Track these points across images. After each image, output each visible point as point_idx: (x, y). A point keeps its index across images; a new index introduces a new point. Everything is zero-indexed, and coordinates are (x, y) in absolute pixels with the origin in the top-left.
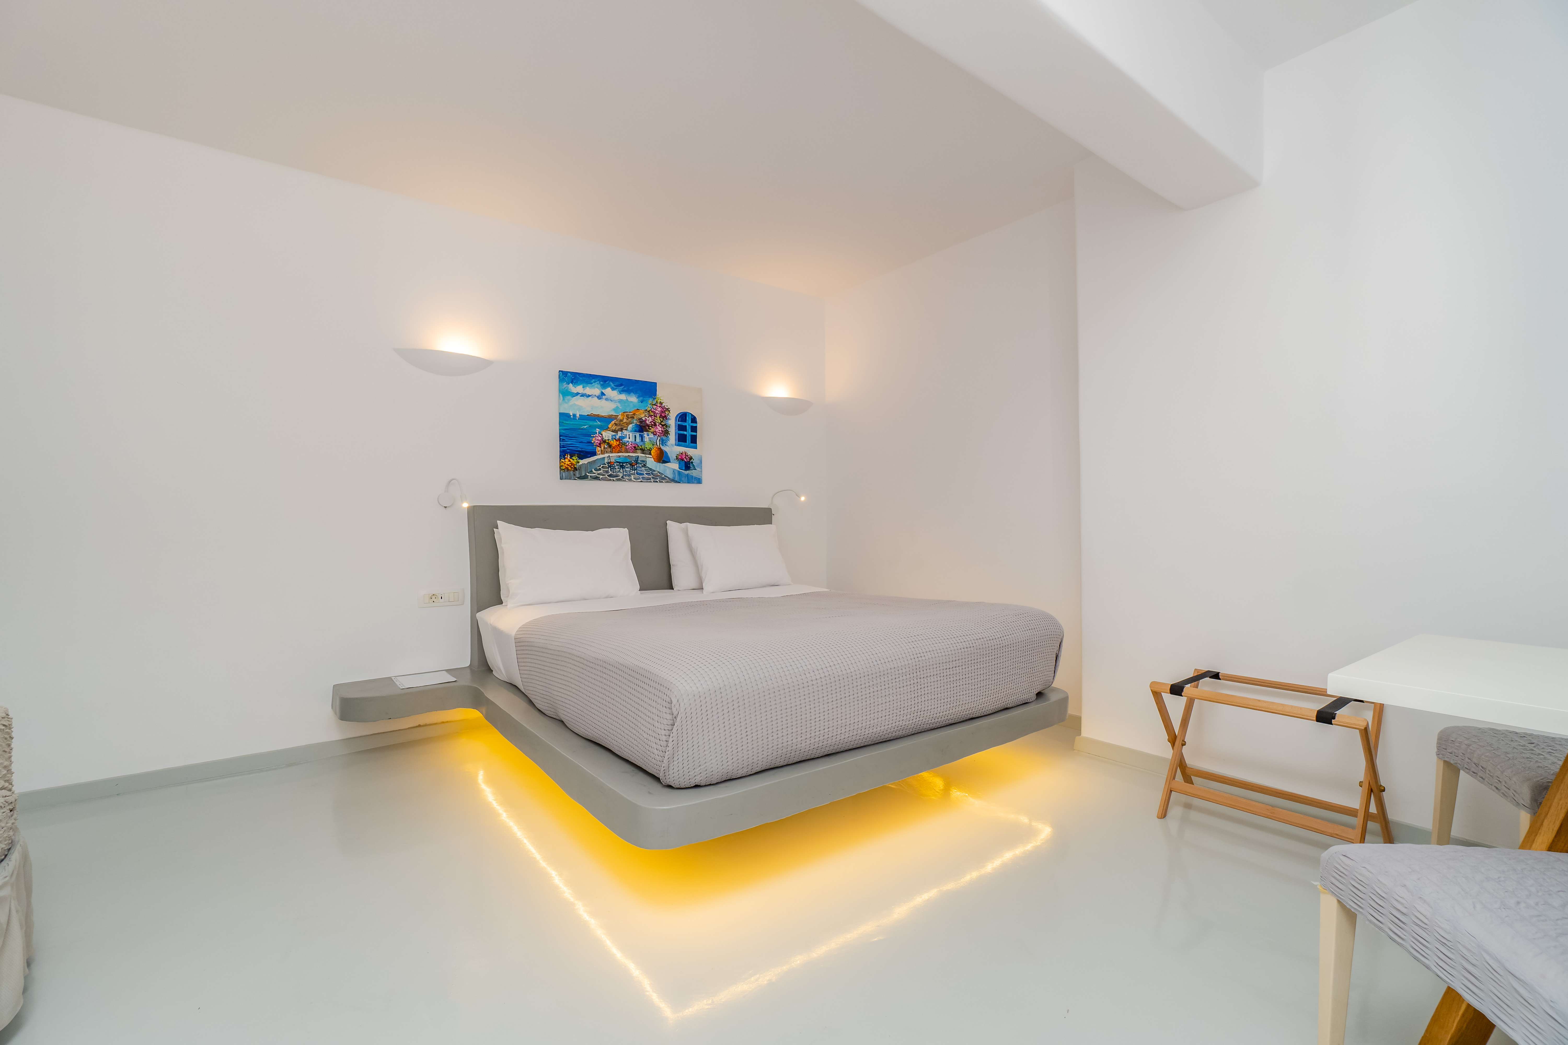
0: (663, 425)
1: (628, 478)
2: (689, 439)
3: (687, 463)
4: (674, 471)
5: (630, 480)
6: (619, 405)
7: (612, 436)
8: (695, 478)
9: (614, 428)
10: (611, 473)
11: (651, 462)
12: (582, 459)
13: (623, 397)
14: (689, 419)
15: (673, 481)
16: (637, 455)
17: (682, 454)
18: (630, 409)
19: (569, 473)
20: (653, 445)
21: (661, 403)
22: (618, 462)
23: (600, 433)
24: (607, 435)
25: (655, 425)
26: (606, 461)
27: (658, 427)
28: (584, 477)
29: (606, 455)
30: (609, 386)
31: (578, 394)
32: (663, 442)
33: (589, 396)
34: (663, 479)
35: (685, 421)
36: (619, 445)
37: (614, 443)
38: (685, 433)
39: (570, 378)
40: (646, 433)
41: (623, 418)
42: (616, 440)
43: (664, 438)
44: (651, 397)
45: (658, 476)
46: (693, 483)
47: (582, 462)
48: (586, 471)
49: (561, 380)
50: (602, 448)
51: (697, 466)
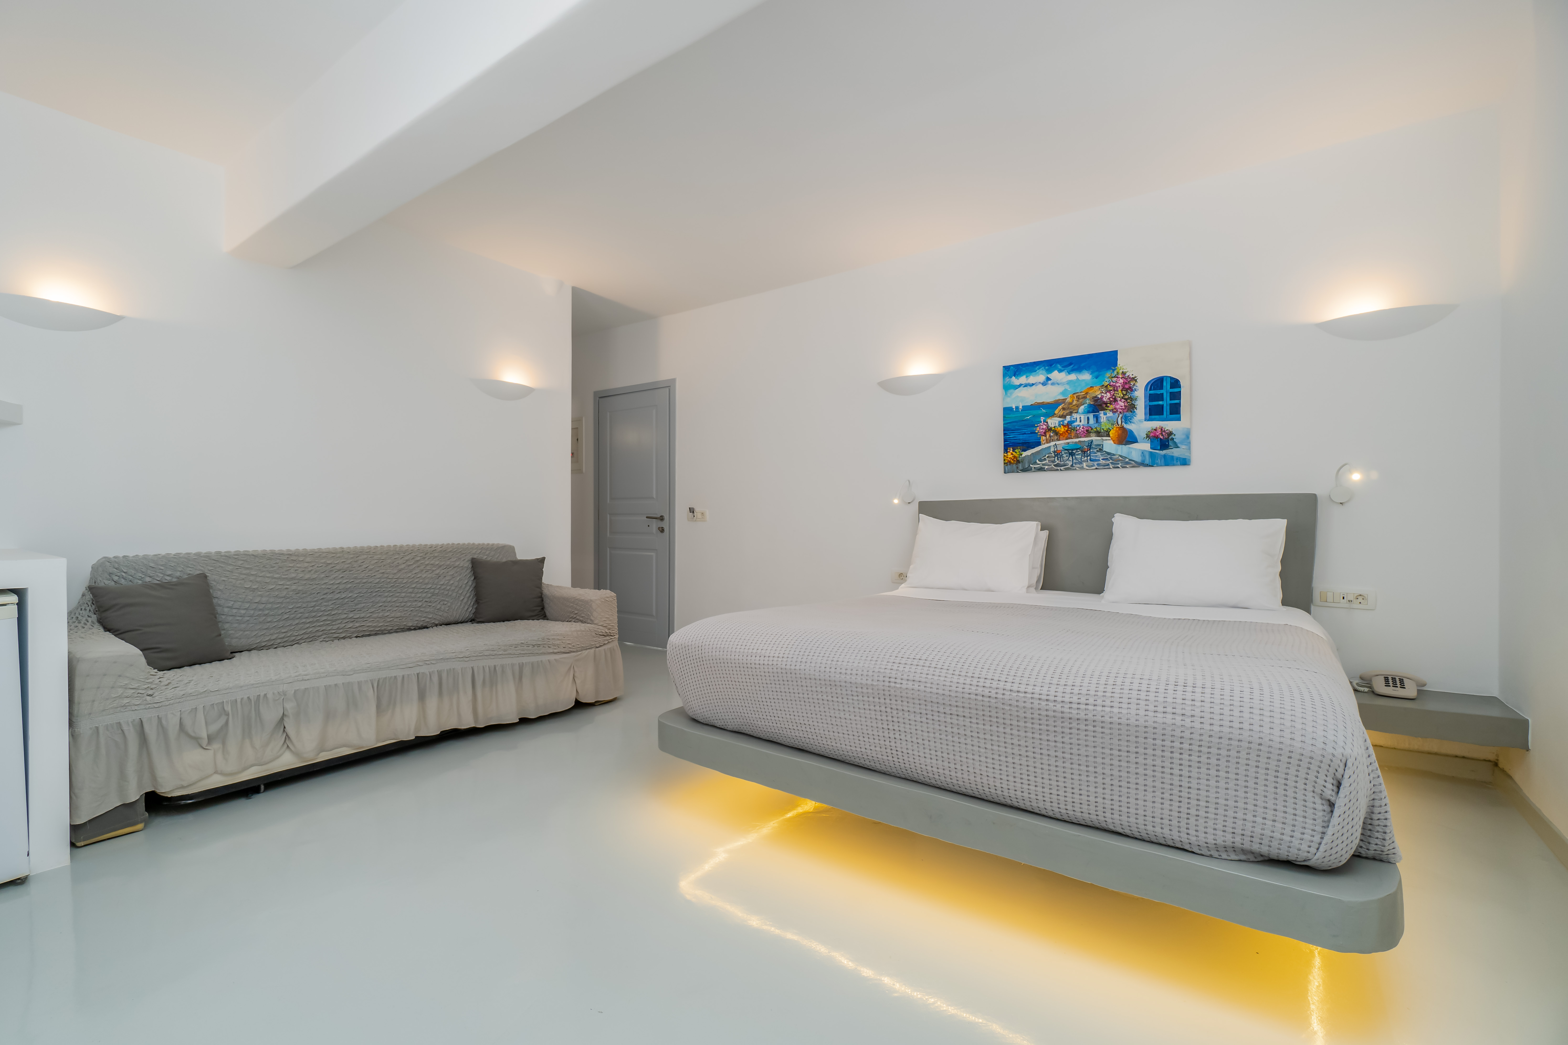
0: (1126, 399)
1: (1078, 466)
2: (1166, 410)
3: (1163, 441)
4: (1143, 452)
5: (1082, 468)
6: (1067, 387)
7: (1059, 422)
8: (1177, 459)
9: (1061, 413)
10: (1057, 462)
11: (1109, 445)
12: (1025, 451)
13: (1073, 377)
14: (1167, 385)
15: (1142, 464)
16: (1090, 439)
17: (1156, 430)
18: (1081, 389)
19: (1013, 466)
20: (1113, 424)
21: (1124, 373)
22: (1066, 450)
23: (1045, 421)
24: (1053, 422)
25: (1115, 400)
26: (1052, 449)
27: (1120, 403)
28: (1025, 470)
29: (1052, 443)
30: (1056, 368)
31: (1020, 385)
32: (1127, 420)
33: (1033, 384)
34: (1127, 463)
35: (1162, 388)
36: (1067, 431)
37: (1062, 430)
38: (1161, 403)
39: (1013, 371)
40: (1102, 412)
41: (1073, 401)
42: (1064, 426)
43: (1128, 414)
44: (1109, 368)
45: (1120, 460)
46: (1174, 465)
47: (1024, 454)
48: (1030, 463)
49: (1004, 375)
50: (1048, 436)
51: (1182, 443)
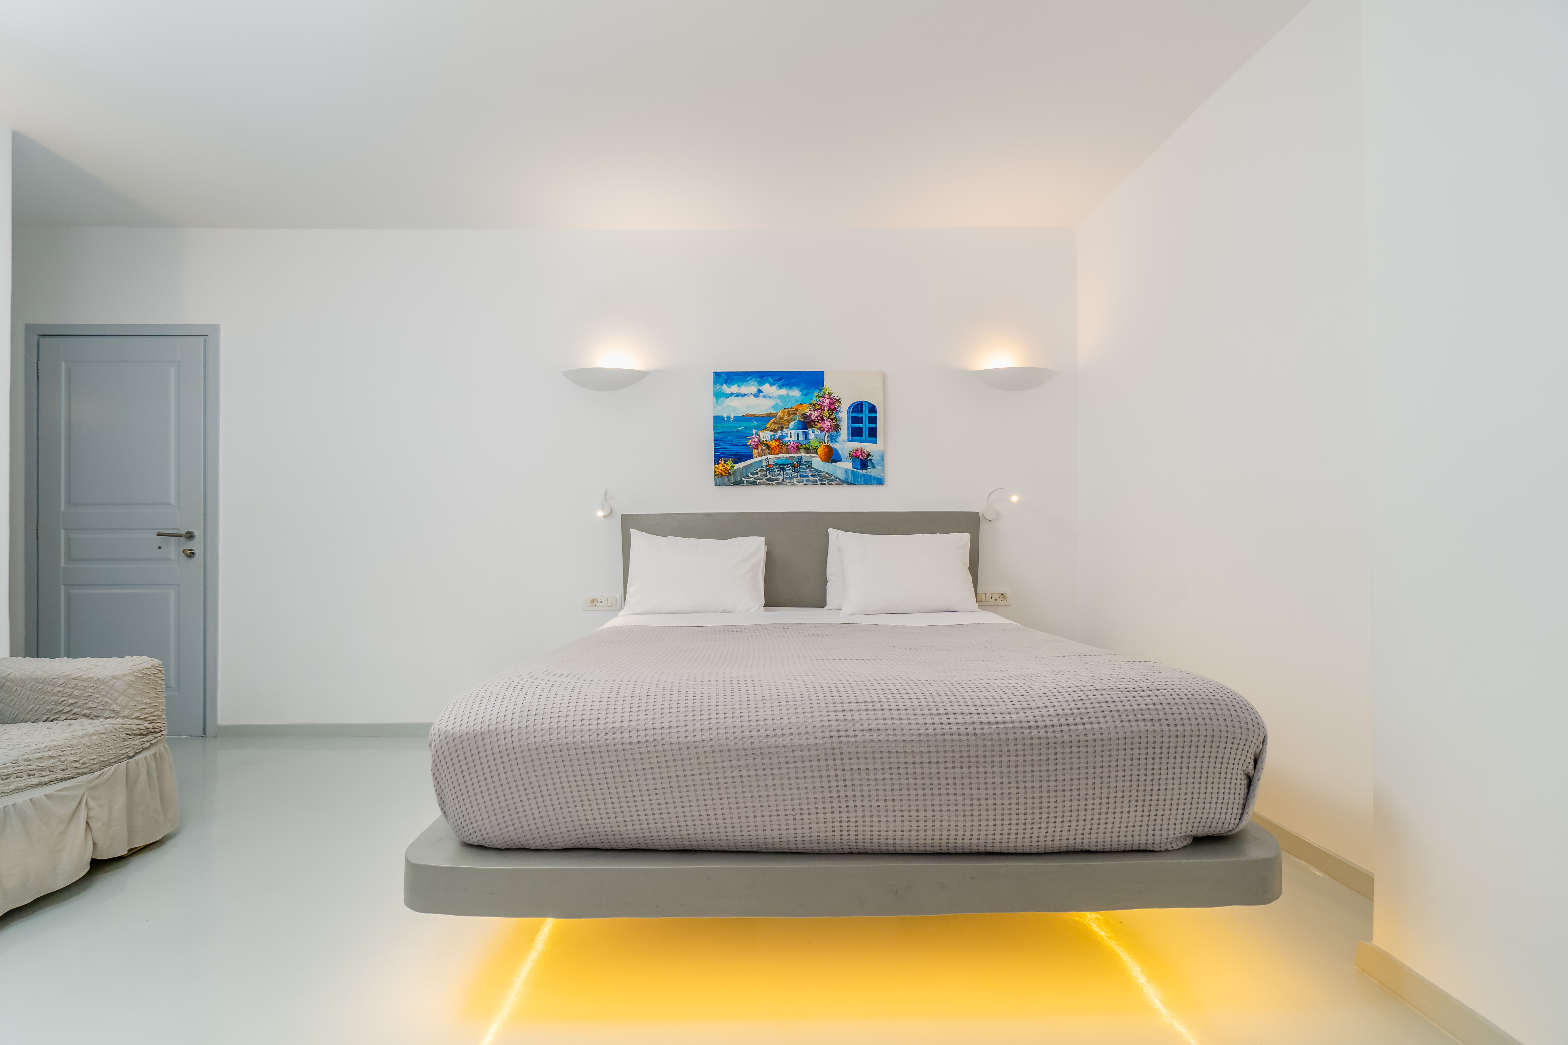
0: (832, 419)
1: (789, 481)
2: (866, 432)
3: (863, 461)
4: (846, 471)
5: (792, 483)
6: (778, 401)
7: (771, 436)
8: (875, 478)
9: (773, 427)
10: (769, 476)
11: (817, 462)
12: (737, 463)
13: (784, 392)
14: (866, 409)
15: (846, 482)
16: (800, 455)
17: (857, 450)
18: (791, 405)
19: (724, 479)
20: (820, 442)
21: (830, 394)
22: (777, 464)
23: (757, 434)
24: (765, 435)
25: (822, 419)
26: (764, 463)
27: (826, 421)
28: (737, 483)
29: (764, 457)
30: (767, 381)
31: (732, 394)
32: (832, 439)
33: (745, 395)
34: (833, 480)
35: (861, 412)
36: (778, 445)
37: (773, 444)
38: (861, 425)
39: (724, 378)
40: (811, 429)
41: (784, 416)
42: (776, 441)
43: (834, 433)
44: (817, 388)
45: (826, 477)
46: (872, 484)
47: (736, 466)
48: (741, 476)
49: (715, 382)
50: (760, 449)
51: (878, 464)
